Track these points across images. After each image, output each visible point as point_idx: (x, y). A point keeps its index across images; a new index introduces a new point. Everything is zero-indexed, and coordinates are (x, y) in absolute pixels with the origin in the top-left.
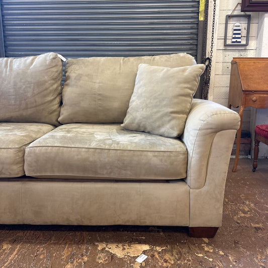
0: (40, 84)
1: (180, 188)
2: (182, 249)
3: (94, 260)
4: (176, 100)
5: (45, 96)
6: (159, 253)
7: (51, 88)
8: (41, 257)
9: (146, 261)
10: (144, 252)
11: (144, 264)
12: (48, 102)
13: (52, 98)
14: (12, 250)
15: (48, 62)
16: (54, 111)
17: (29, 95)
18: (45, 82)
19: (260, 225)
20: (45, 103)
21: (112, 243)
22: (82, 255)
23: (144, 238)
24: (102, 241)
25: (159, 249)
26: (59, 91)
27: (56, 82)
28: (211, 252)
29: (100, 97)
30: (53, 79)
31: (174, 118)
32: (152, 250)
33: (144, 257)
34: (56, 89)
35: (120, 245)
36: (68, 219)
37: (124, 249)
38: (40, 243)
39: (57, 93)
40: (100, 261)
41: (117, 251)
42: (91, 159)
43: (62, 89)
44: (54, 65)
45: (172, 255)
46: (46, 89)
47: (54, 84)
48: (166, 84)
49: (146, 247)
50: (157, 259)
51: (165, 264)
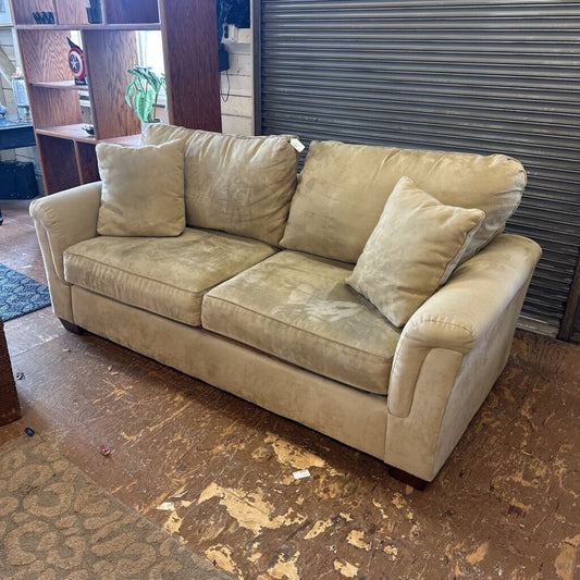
0: (257, 189)
1: (375, 406)
2: (363, 486)
3: (250, 452)
4: (413, 269)
5: (264, 207)
6: (328, 477)
7: (273, 196)
8: (202, 425)
9: (304, 480)
10: (311, 469)
11: (298, 482)
12: (268, 215)
13: (275, 209)
14: (182, 404)
15: (273, 155)
16: (276, 229)
17: (243, 203)
18: (265, 186)
19: (527, 508)
20: (263, 217)
21: (286, 439)
22: (242, 441)
23: (328, 450)
24: (275, 433)
25: (333, 472)
26: (286, 199)
27: (283, 186)
28: (396, 509)
29: (331, 223)
30: (277, 182)
31: (401, 298)
32: (323, 469)
33: (306, 474)
34: (282, 197)
35: (291, 447)
36: (240, 392)
37: (293, 453)
38: (211, 408)
39: (282, 202)
40: (255, 456)
41: (282, 452)
42: (266, 331)
43: (292, 195)
44: (281, 160)
45: (341, 488)
46: (266, 197)
47: (277, 189)
48: (408, 236)
49: (319, 463)
50: (318, 483)
51: (321, 493)
